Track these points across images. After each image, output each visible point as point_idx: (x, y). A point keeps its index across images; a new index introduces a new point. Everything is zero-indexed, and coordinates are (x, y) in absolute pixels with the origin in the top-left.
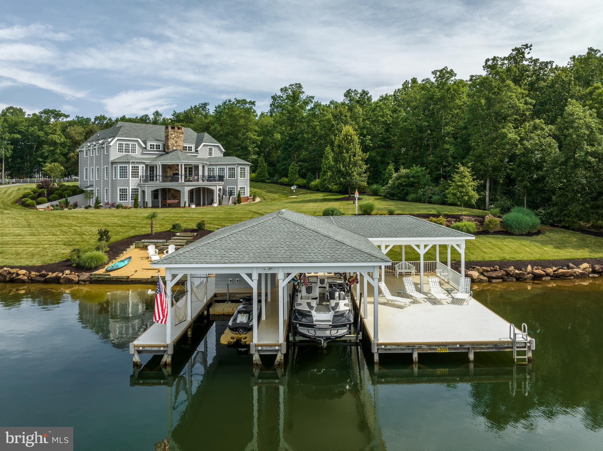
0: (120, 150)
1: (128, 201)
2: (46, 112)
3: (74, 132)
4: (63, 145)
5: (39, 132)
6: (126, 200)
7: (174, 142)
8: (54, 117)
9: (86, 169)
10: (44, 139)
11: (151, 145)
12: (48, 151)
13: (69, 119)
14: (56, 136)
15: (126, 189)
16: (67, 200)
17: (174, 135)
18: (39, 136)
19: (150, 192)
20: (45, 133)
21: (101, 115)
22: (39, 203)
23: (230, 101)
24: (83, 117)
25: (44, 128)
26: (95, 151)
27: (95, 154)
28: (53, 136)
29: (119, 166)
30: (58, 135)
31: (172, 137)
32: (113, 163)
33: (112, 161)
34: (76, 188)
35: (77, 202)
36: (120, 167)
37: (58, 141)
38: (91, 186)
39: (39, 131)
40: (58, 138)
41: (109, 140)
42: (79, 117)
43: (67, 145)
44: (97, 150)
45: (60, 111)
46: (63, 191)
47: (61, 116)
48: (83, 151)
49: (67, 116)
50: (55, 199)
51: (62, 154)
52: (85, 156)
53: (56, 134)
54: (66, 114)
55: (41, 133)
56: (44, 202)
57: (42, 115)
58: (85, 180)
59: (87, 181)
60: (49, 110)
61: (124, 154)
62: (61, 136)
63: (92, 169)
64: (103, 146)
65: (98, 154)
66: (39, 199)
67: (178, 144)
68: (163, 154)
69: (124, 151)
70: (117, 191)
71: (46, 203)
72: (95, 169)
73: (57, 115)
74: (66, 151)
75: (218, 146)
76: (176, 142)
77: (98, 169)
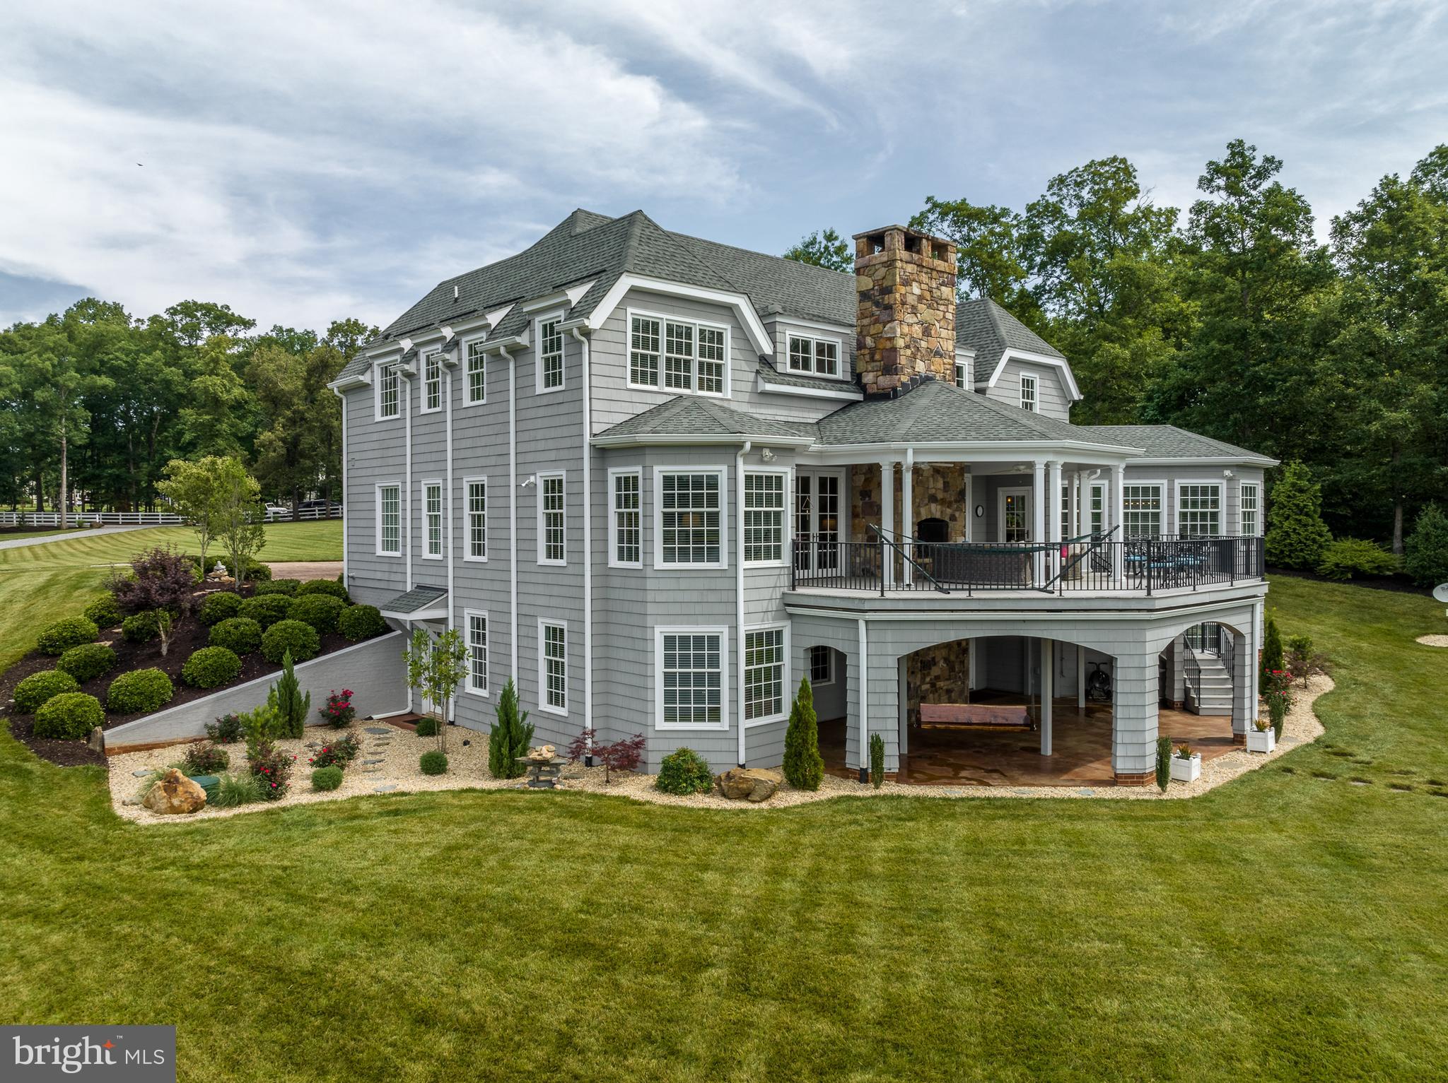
0: (644, 370)
1: (724, 724)
2: (187, 309)
3: (272, 366)
4: (238, 406)
5: (167, 370)
6: (715, 715)
7: (917, 331)
8: (209, 324)
9: (390, 493)
10: (182, 390)
11: (795, 345)
12: (194, 426)
13: (253, 333)
14: (217, 380)
15: (714, 641)
16: (289, 686)
17: (916, 290)
18: (167, 383)
19: (892, 662)
20: (186, 374)
21: (349, 320)
22: (119, 712)
23: (830, 237)
24: (291, 330)
25: (180, 358)
26: (457, 381)
27: (457, 400)
28: (209, 381)
29: (659, 471)
30: (224, 377)
31: (911, 299)
32: (603, 454)
33: (603, 441)
34: (334, 600)
35: (347, 694)
36: (668, 482)
37: (225, 396)
38: (428, 593)
39: (167, 364)
40: (224, 386)
41: (575, 295)
42: (280, 330)
43: (250, 412)
44: (466, 371)
45: (228, 307)
46: (265, 622)
47: (229, 324)
48: (365, 387)
49: (248, 324)
50: (220, 679)
51: (235, 435)
52: (378, 417)
53: (217, 375)
54: (247, 317)
55: (173, 373)
56: (150, 698)
57: (178, 318)
58: (380, 552)
59: (400, 562)
60: (195, 303)
61: (662, 391)
62: (231, 380)
63: (433, 491)
64: (523, 340)
65: (476, 394)
66: (123, 679)
67: (934, 344)
68: (852, 403)
69: (662, 371)
70: (647, 652)
71: (165, 705)
72: (457, 489)
73: (221, 318)
74: (246, 426)
75: (1052, 368)
76: (927, 332)
77: (477, 490)
